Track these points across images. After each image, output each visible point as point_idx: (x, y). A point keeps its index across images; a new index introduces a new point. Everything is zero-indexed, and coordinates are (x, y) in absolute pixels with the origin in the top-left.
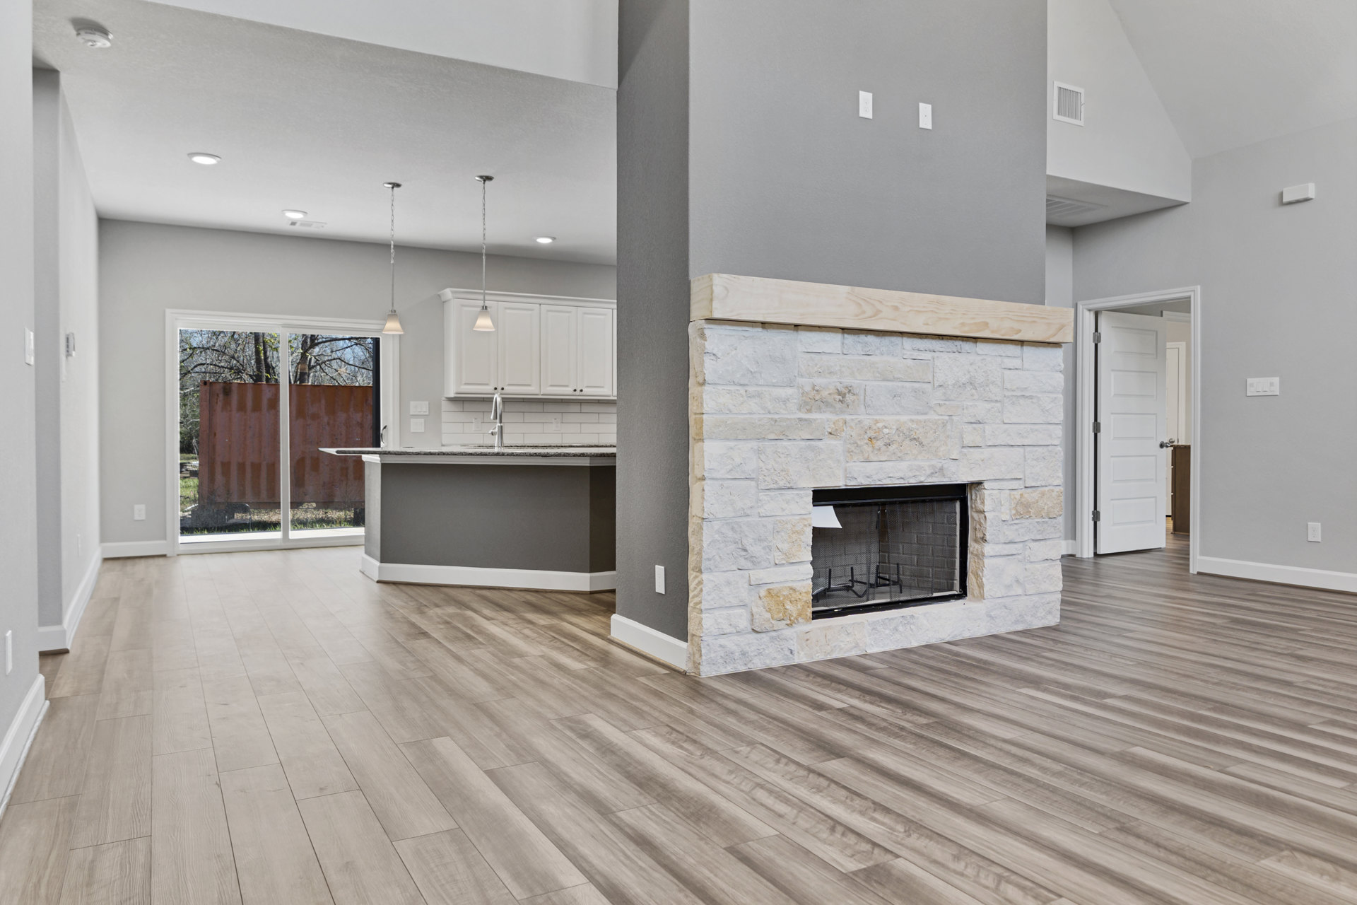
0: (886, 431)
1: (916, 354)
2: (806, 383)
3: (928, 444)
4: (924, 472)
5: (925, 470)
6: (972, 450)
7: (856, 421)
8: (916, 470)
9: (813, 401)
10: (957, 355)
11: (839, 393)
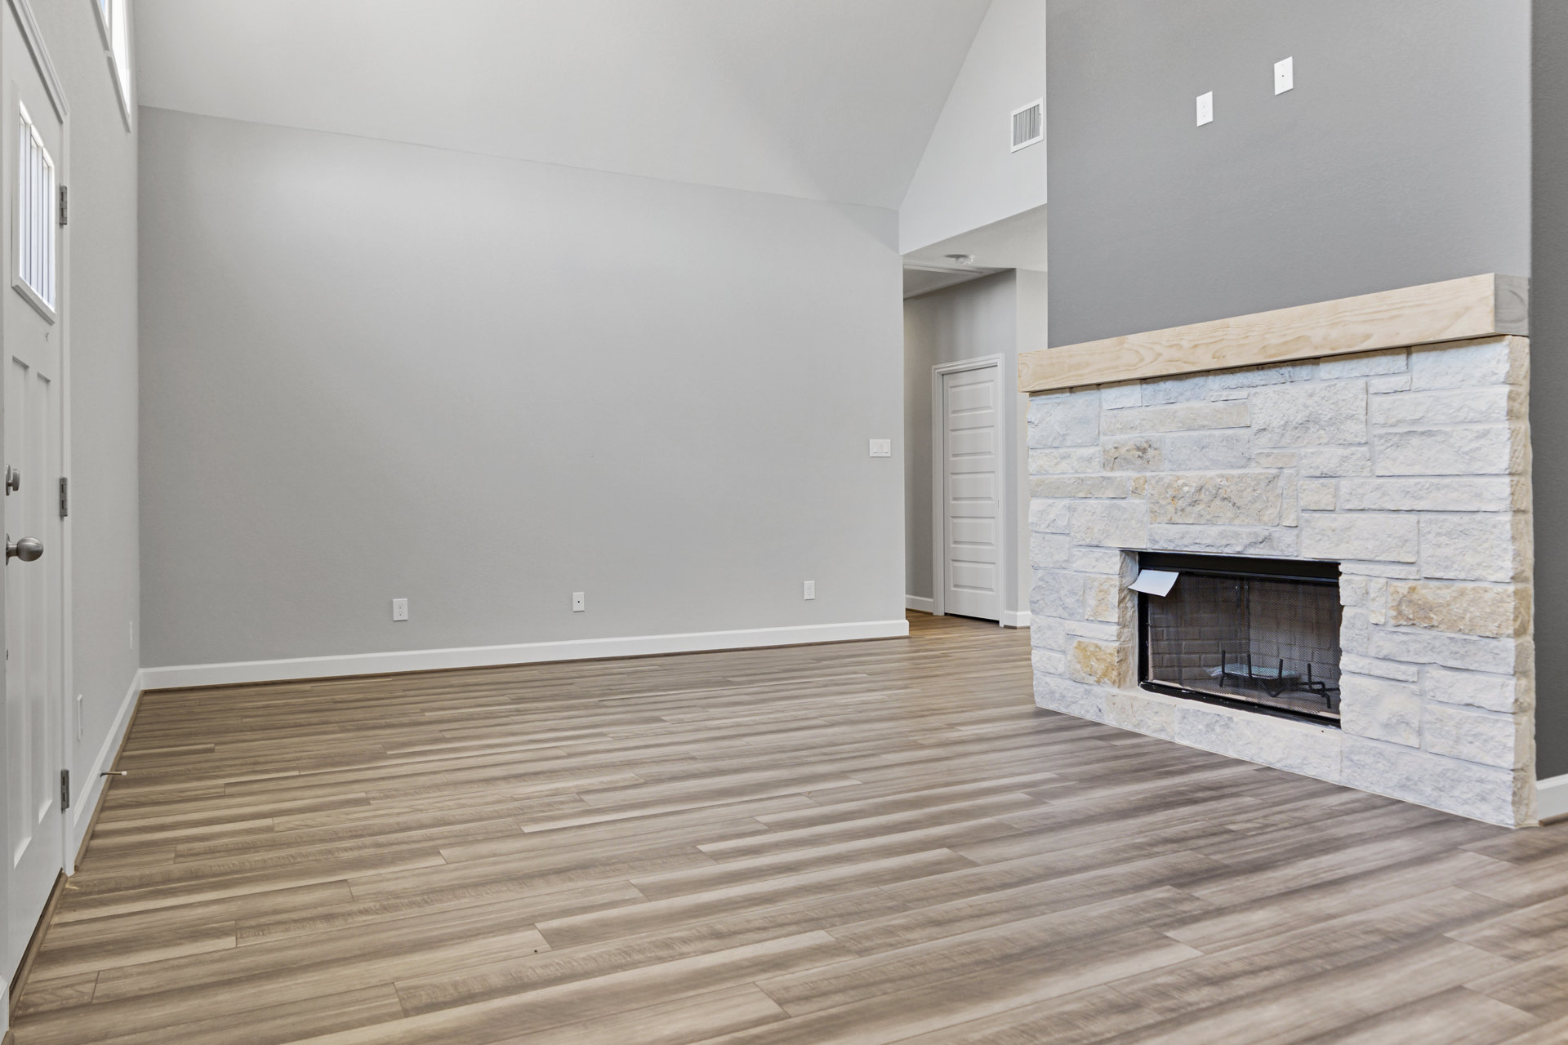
0: (1186, 489)
1: (1225, 394)
2: (1108, 441)
3: (1246, 505)
4: (1240, 541)
5: (1242, 538)
6: (1317, 515)
7: (1157, 479)
8: (1232, 537)
9: (1114, 460)
10: (1288, 386)
11: (1138, 449)
